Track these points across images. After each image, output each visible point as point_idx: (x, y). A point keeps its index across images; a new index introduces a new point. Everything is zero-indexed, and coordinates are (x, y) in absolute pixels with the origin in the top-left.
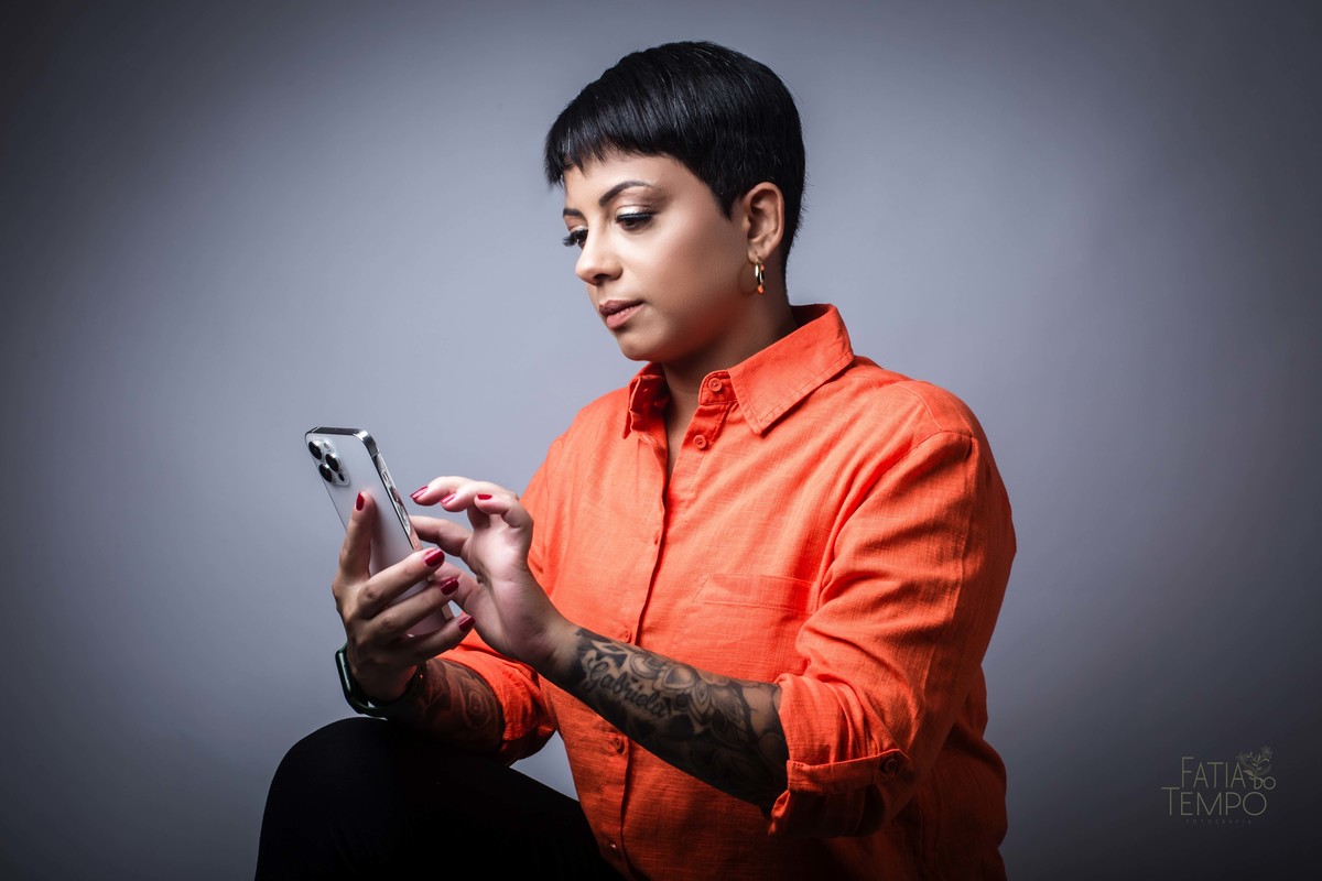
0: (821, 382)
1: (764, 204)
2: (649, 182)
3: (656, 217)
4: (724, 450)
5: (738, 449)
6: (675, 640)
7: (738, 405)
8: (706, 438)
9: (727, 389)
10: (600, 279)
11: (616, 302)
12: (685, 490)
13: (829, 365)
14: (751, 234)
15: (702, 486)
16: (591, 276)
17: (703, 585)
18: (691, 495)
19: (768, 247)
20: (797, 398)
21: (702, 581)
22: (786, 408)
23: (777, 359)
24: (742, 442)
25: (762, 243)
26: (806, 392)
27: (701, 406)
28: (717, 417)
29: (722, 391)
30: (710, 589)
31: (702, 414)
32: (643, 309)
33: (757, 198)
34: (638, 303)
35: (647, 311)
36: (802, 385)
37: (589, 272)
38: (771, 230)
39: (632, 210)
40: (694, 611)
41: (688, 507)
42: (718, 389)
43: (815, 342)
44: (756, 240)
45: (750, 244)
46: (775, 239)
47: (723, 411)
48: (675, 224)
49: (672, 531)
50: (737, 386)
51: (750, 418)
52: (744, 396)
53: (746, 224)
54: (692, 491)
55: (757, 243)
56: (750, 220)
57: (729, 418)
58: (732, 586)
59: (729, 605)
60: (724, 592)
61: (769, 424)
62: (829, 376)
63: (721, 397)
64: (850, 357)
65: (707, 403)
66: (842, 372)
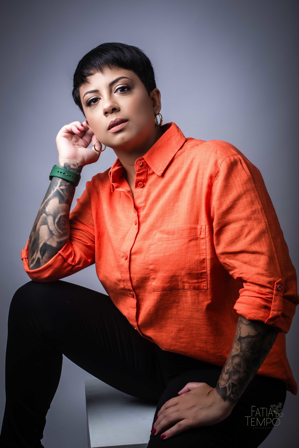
0: (177, 150)
2: (129, 78)
3: (131, 90)
4: (150, 185)
5: (154, 184)
7: (150, 168)
8: (143, 183)
9: (145, 164)
10: (113, 110)
11: (119, 119)
12: (140, 203)
13: (178, 144)
15: (146, 200)
17: (155, 235)
18: (144, 204)
20: (170, 159)
21: (154, 234)
22: (168, 164)
24: (155, 181)
25: (158, 108)
26: (172, 156)
27: (137, 172)
28: (144, 174)
29: (143, 165)
30: (158, 235)
31: (138, 175)
32: (129, 123)
34: (127, 121)
38: (159, 105)
40: (153, 244)
41: (143, 209)
42: (141, 165)
47: (146, 171)
49: (141, 219)
50: (148, 161)
51: (156, 171)
52: (151, 164)
54: (143, 203)
57: (148, 174)
58: (168, 233)
59: (168, 240)
60: (165, 236)
61: (163, 171)
62: (179, 148)
63: (143, 167)
64: (184, 139)
65: (139, 171)
66: (183, 145)
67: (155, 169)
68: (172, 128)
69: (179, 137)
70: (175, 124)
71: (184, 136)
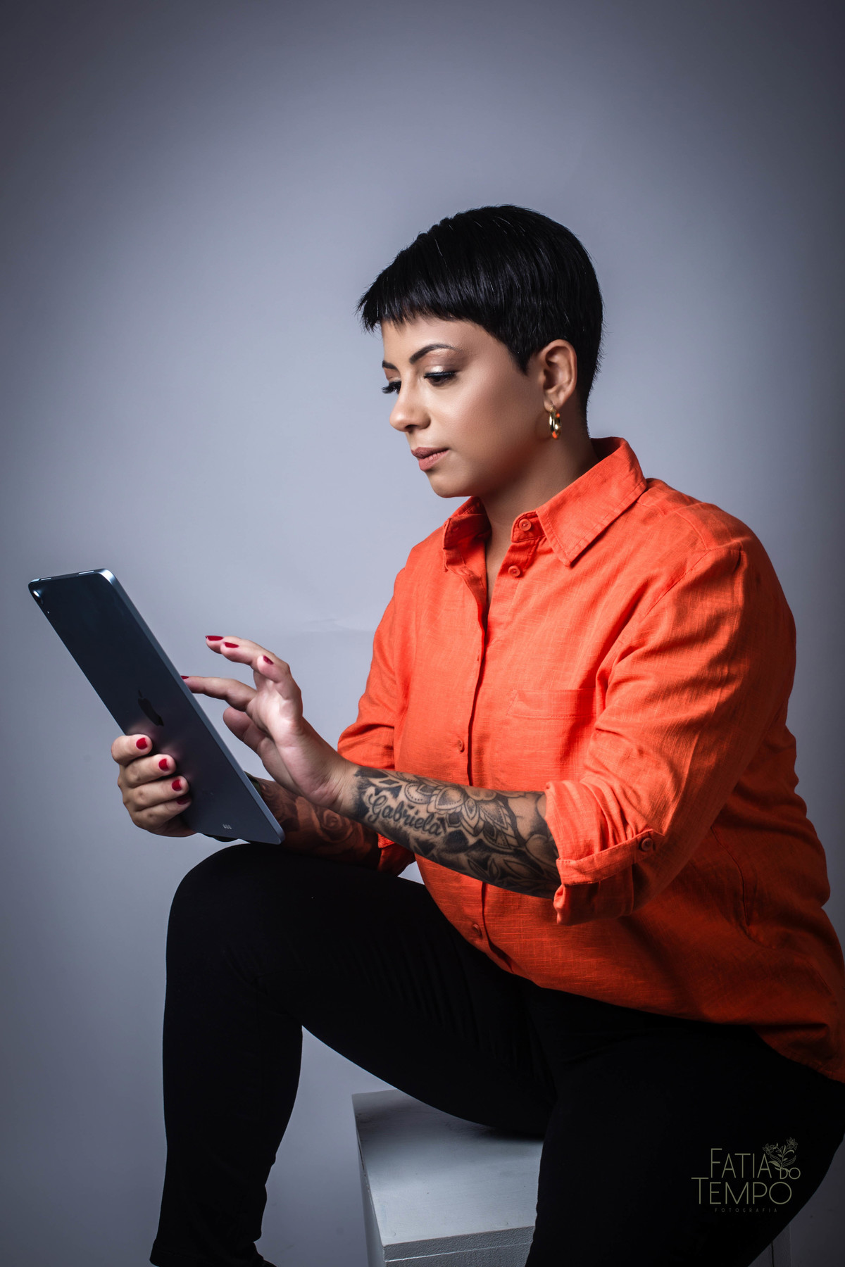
0: (618, 512)
1: (557, 359)
2: (451, 344)
3: (458, 374)
4: (537, 576)
5: (545, 576)
6: (498, 749)
7: (546, 539)
8: (520, 568)
9: (537, 527)
10: (410, 428)
11: (425, 448)
13: (624, 497)
14: (548, 386)
16: (402, 426)
17: (513, 700)
19: (562, 397)
20: (599, 529)
21: (513, 696)
22: (590, 540)
23: (578, 495)
25: (558, 392)
26: (606, 523)
27: (513, 544)
28: (528, 550)
29: (531, 529)
30: (517, 703)
31: (514, 550)
32: (449, 455)
33: (552, 353)
34: (444, 450)
35: (452, 456)
36: (602, 517)
37: (401, 423)
38: (566, 379)
39: (437, 369)
40: (507, 722)
41: (505, 628)
42: (528, 527)
43: (610, 477)
44: (551, 391)
45: (546, 395)
46: (569, 389)
47: (534, 544)
48: (475, 380)
49: (490, 651)
50: (544, 524)
51: (559, 549)
52: (551, 532)
53: (542, 378)
55: (552, 394)
56: (546, 373)
57: (538, 550)
59: (529, 719)
61: (576, 555)
62: (625, 506)
63: (531, 534)
64: (642, 485)
65: (518, 541)
66: (635, 502)
67: (557, 546)
68: (620, 453)
69: (631, 480)
70: (628, 446)
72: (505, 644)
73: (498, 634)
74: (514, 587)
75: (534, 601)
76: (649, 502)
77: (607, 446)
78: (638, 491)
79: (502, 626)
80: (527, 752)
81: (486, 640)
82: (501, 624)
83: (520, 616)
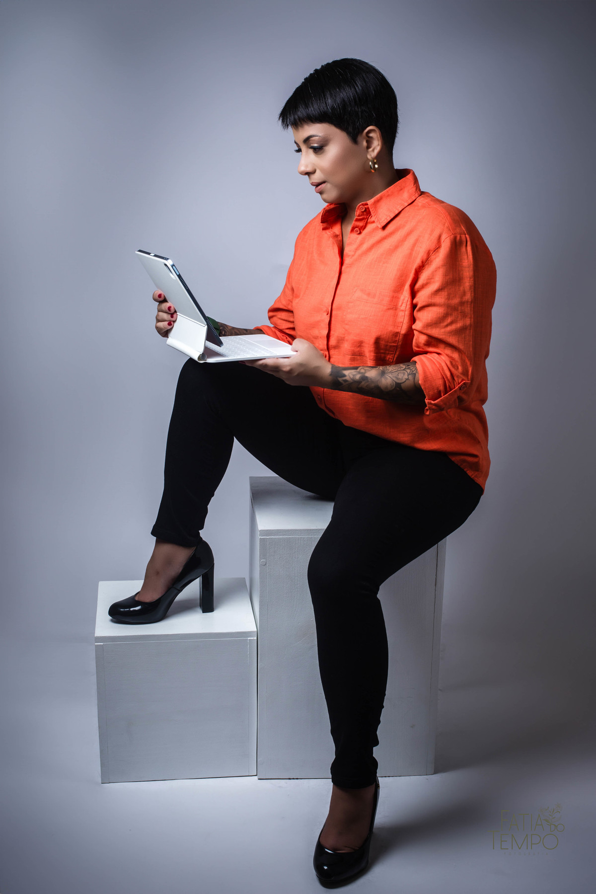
0: (407, 205)
1: (372, 135)
2: (321, 134)
3: (325, 148)
4: (367, 234)
5: (372, 234)
6: (344, 314)
7: (372, 216)
8: (360, 229)
9: (368, 210)
10: (309, 174)
11: (317, 182)
12: (350, 251)
13: (410, 197)
14: (368, 147)
15: (357, 249)
16: (304, 172)
17: (355, 292)
18: (352, 253)
19: (376, 151)
20: (397, 212)
21: (355, 290)
22: (392, 217)
23: (388, 196)
24: (374, 231)
25: (373, 150)
26: (400, 209)
27: (356, 217)
28: (364, 221)
29: (365, 211)
30: (358, 294)
31: (357, 220)
32: (327, 184)
33: (369, 132)
34: (325, 182)
35: (329, 185)
36: (398, 207)
38: (377, 146)
39: (316, 145)
40: (352, 303)
42: (363, 210)
43: (404, 187)
44: (371, 150)
45: (367, 152)
46: (380, 149)
47: (366, 218)
48: (333, 150)
50: (371, 208)
51: (377, 222)
52: (374, 212)
53: (365, 144)
56: (367, 141)
57: (368, 221)
58: (369, 294)
59: (366, 302)
60: (365, 297)
61: (385, 224)
62: (410, 202)
63: (365, 213)
64: (419, 193)
65: (359, 216)
66: (415, 200)
67: (376, 219)
68: (409, 177)
69: (414, 189)
70: (414, 174)
71: (420, 190)
72: (351, 265)
73: (347, 261)
74: (357, 238)
75: (365, 246)
76: (421, 201)
77: (403, 173)
78: (417, 195)
79: (350, 257)
80: (362, 316)
81: (342, 263)
82: (349, 256)
83: (359, 252)
